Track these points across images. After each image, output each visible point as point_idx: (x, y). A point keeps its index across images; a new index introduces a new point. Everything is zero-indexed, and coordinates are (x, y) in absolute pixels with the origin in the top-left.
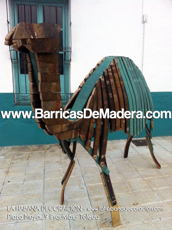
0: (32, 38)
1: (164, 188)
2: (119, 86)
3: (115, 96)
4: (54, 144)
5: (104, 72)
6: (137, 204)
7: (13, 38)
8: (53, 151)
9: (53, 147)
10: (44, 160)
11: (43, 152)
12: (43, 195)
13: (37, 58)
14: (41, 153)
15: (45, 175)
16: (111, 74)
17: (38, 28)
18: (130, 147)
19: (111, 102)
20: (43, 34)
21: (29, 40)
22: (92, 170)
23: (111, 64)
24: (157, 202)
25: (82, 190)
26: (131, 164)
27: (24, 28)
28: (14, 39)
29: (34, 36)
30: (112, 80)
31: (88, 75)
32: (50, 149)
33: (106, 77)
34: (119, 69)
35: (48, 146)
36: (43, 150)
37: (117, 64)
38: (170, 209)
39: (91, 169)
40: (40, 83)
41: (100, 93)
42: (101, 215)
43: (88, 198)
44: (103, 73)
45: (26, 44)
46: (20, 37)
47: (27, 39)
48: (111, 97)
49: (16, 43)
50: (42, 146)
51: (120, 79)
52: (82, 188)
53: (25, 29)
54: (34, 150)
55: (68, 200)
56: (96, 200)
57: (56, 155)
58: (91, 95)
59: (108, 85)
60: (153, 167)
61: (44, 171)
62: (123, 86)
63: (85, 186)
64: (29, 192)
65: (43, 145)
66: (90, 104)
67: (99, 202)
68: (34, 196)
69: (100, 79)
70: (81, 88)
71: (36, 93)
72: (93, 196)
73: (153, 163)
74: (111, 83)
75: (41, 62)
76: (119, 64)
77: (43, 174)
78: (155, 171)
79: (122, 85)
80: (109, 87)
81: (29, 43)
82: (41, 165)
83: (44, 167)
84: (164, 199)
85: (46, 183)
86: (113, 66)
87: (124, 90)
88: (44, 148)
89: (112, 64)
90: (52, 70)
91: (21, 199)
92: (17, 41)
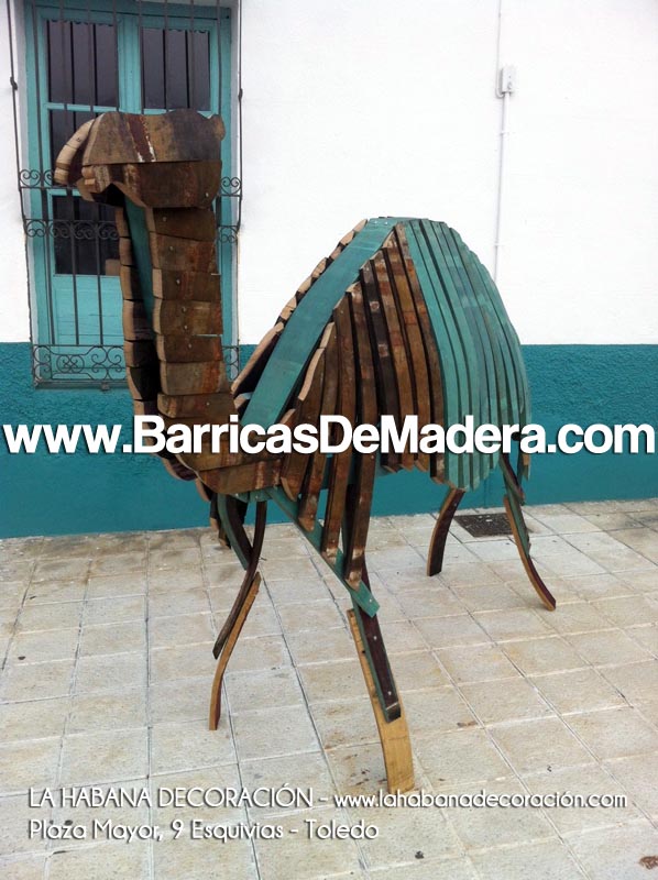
0: (141, 160)
1: (564, 672)
2: (411, 318)
3: (399, 353)
4: (178, 531)
5: (361, 272)
6: (473, 723)
7: (85, 162)
8: (176, 554)
9: (176, 538)
10: (144, 583)
11: (140, 556)
12: (145, 699)
13: (151, 225)
14: (133, 560)
15: (151, 634)
16: (383, 278)
17: (157, 129)
18: (450, 539)
19: (386, 371)
20: (171, 147)
21: (131, 167)
22: (317, 617)
23: (385, 246)
24: (540, 718)
25: (283, 680)
26: (451, 597)
27: (116, 130)
28: (88, 166)
29: (146, 154)
30: (388, 300)
31: (310, 281)
32: (164, 545)
33: (370, 289)
34: (410, 261)
35: (156, 537)
36: (140, 550)
37: (406, 244)
38: (583, 738)
39: (312, 612)
40: (158, 304)
41: (348, 340)
42: (349, 757)
43: (301, 705)
44: (357, 275)
45: (123, 181)
46: (104, 159)
47: (126, 164)
48: (386, 354)
49: (93, 176)
50: (134, 536)
51: (416, 295)
52: (281, 676)
53: (121, 133)
54: (104, 551)
55: (234, 714)
56: (332, 712)
57: (188, 566)
58: (317, 346)
59: (376, 314)
60: (530, 605)
61: (147, 620)
62: (425, 321)
63: (292, 669)
64: (97, 691)
65: (139, 533)
66: (314, 379)
67: (341, 718)
68: (114, 702)
69: (349, 295)
70: (285, 322)
71: (141, 336)
72: (322, 698)
73: (531, 591)
74: (386, 310)
75: (164, 237)
76: (413, 246)
77: (144, 630)
78: (535, 619)
79: (422, 316)
80: (377, 322)
81: (130, 177)
82: (136, 602)
83: (144, 606)
84: (563, 706)
85: (153, 661)
86: (393, 250)
87: (427, 334)
88: (141, 543)
89: (388, 244)
90: (197, 261)
91: (70, 715)
92: (97, 170)
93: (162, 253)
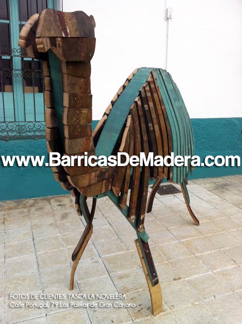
0: (64, 36)
1: (209, 252)
2: (160, 112)
3: (156, 127)
4: (40, 198)
5: (140, 92)
6: (179, 278)
8: (41, 208)
9: (40, 202)
10: (29, 222)
11: (26, 210)
12: (39, 277)
13: (64, 70)
14: (23, 212)
15: (36, 247)
16: (149, 94)
17: (70, 20)
19: (152, 136)
20: (76, 30)
21: (59, 39)
22: (105, 234)
23: (148, 80)
24: (205, 274)
25: (97, 264)
26: (158, 222)
27: (52, 19)
28: (38, 38)
29: (66, 33)
30: (151, 104)
31: (117, 96)
32: (35, 205)
33: (144, 100)
34: (158, 87)
35: (31, 201)
36: (26, 207)
37: (156, 79)
38: (224, 281)
39: (103, 232)
40: (66, 110)
41: (137, 123)
42: (132, 299)
43: (107, 275)
44: (138, 93)
45: (56, 46)
46: (47, 34)
47: (57, 37)
48: (152, 128)
49: (42, 43)
50: (21, 201)
51: (161, 102)
52: (96, 262)
53: (55, 20)
54: (10, 209)
55: (79, 282)
56: (121, 278)
57: (47, 214)
58: (125, 126)
59: (147, 111)
60: (189, 223)
61: (33, 240)
62: (165, 113)
63: (100, 259)
64: (16, 274)
65: (23, 200)
66: (126, 141)
67: (125, 280)
68: (25, 279)
69: (136, 102)
70: (108, 115)
71: (54, 125)
72: (115, 271)
73: (189, 217)
74: (151, 109)
75: (70, 76)
77: (33, 245)
78: (192, 229)
79: (163, 111)
80: (148, 114)
81: (59, 44)
82: (27, 232)
83: (31, 233)
84: (213, 268)
85: (39, 258)
86: (151, 82)
87: (166, 119)
88: (25, 204)
89: (150, 79)
90: (83, 89)
91: (6, 287)
92: (44, 40)
93: (69, 84)
